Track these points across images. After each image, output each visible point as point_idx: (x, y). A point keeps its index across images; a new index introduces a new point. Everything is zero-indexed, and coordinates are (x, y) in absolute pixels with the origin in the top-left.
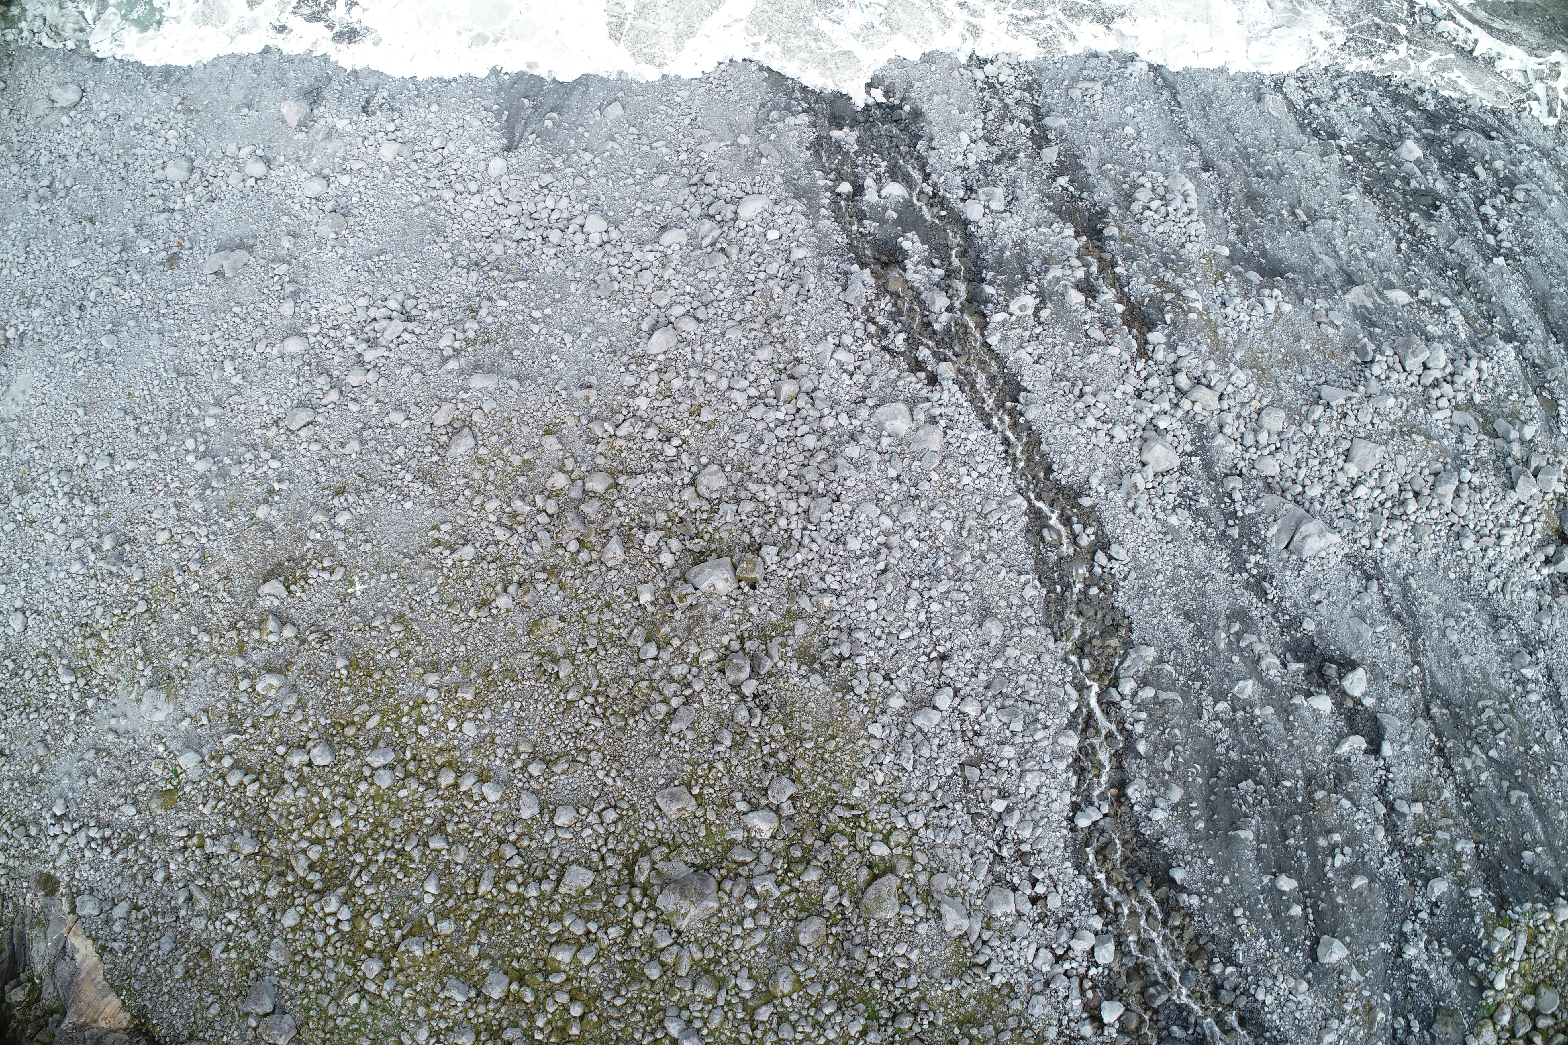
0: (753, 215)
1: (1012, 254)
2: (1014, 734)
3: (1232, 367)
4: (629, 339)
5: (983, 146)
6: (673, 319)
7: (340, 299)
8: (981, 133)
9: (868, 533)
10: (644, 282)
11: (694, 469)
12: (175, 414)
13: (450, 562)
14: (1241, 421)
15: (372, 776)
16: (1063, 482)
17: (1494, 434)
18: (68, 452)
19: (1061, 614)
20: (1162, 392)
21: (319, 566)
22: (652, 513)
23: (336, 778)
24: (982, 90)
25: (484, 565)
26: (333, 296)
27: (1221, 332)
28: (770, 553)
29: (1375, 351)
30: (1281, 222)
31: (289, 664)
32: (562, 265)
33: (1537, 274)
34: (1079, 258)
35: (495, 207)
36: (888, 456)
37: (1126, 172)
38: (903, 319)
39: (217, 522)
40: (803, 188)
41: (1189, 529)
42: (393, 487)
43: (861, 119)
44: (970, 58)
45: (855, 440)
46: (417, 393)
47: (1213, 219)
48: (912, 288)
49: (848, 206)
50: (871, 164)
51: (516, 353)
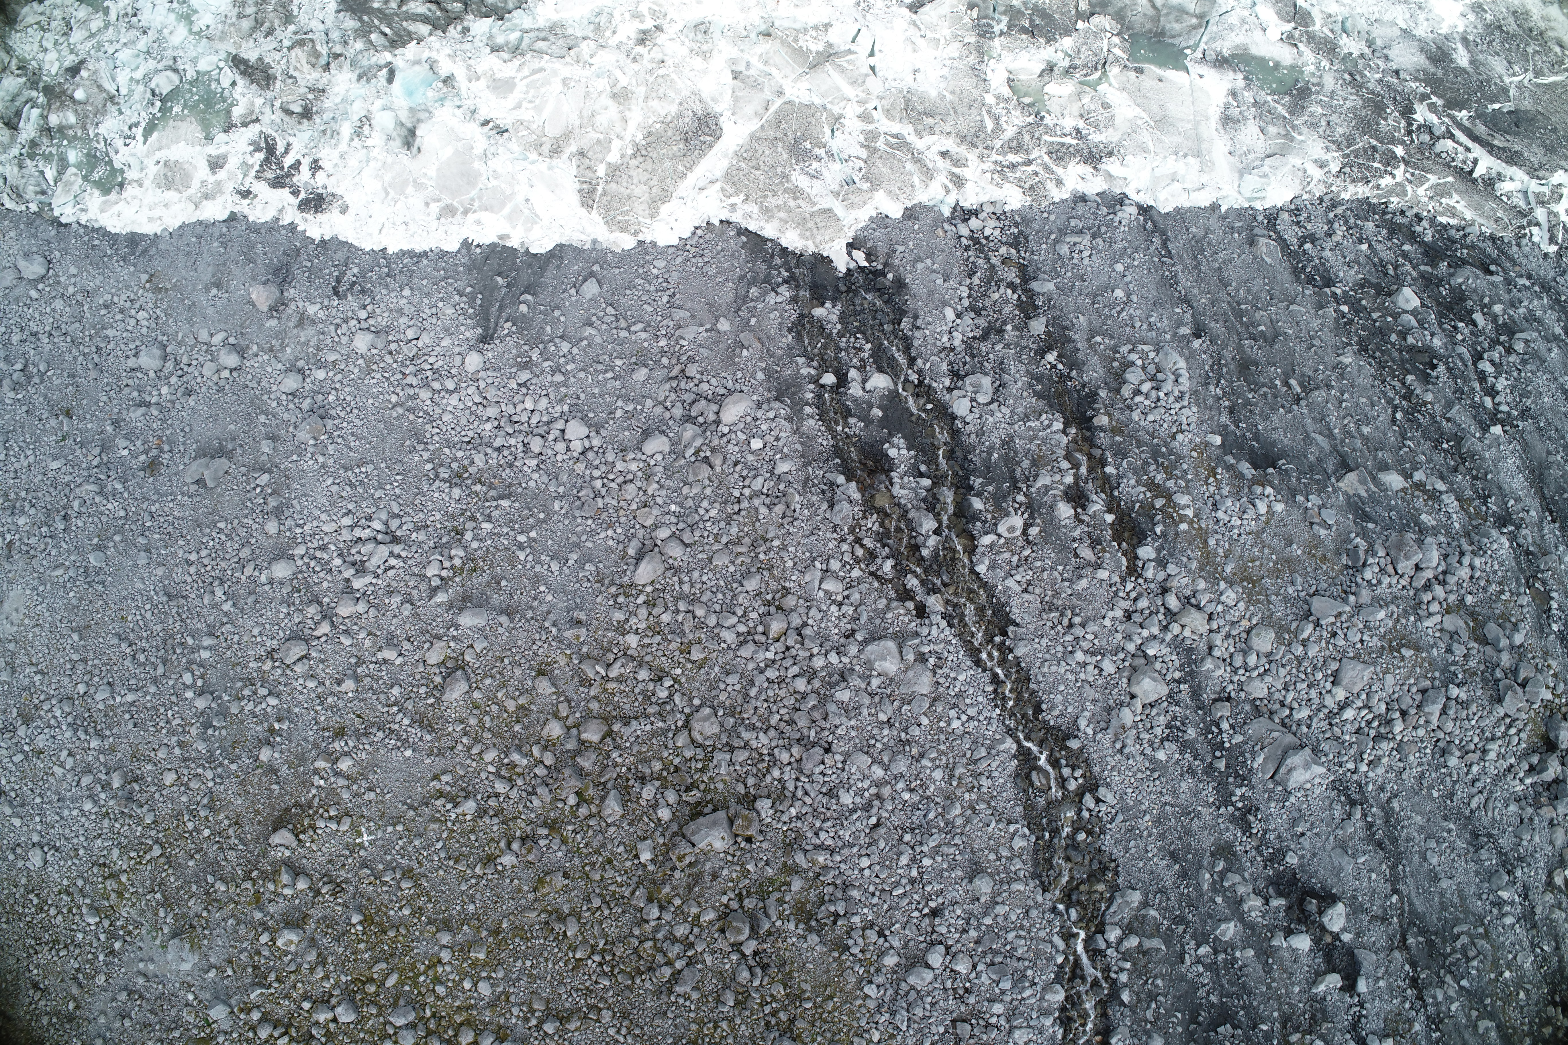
0: (735, 419)
1: (1000, 455)
2: (1003, 992)
4: (616, 564)
5: (967, 319)
6: (659, 542)
7: (324, 517)
8: (966, 303)
9: (860, 785)
10: (629, 497)
11: (687, 710)
12: (170, 642)
13: (453, 816)
14: (1231, 641)
15: (395, 1033)
16: (1052, 723)
17: (1484, 641)
18: (67, 679)
19: (1049, 861)
20: (1151, 613)
21: (326, 815)
22: (647, 761)
23: (362, 1035)
25: (487, 820)
26: (317, 513)
27: (1212, 542)
28: (764, 806)
29: (1366, 551)
30: (1275, 396)
31: (306, 916)
32: (545, 479)
33: (1534, 440)
34: (1068, 457)
35: (474, 408)
36: (878, 698)
37: (1116, 346)
38: (890, 542)
39: (221, 764)
40: (786, 381)
41: (1177, 763)
42: (391, 731)
43: (843, 288)
44: (954, 209)
45: (845, 680)
46: (408, 626)
47: (1205, 400)
48: (899, 505)
49: (832, 399)
50: (855, 348)
51: (503, 583)
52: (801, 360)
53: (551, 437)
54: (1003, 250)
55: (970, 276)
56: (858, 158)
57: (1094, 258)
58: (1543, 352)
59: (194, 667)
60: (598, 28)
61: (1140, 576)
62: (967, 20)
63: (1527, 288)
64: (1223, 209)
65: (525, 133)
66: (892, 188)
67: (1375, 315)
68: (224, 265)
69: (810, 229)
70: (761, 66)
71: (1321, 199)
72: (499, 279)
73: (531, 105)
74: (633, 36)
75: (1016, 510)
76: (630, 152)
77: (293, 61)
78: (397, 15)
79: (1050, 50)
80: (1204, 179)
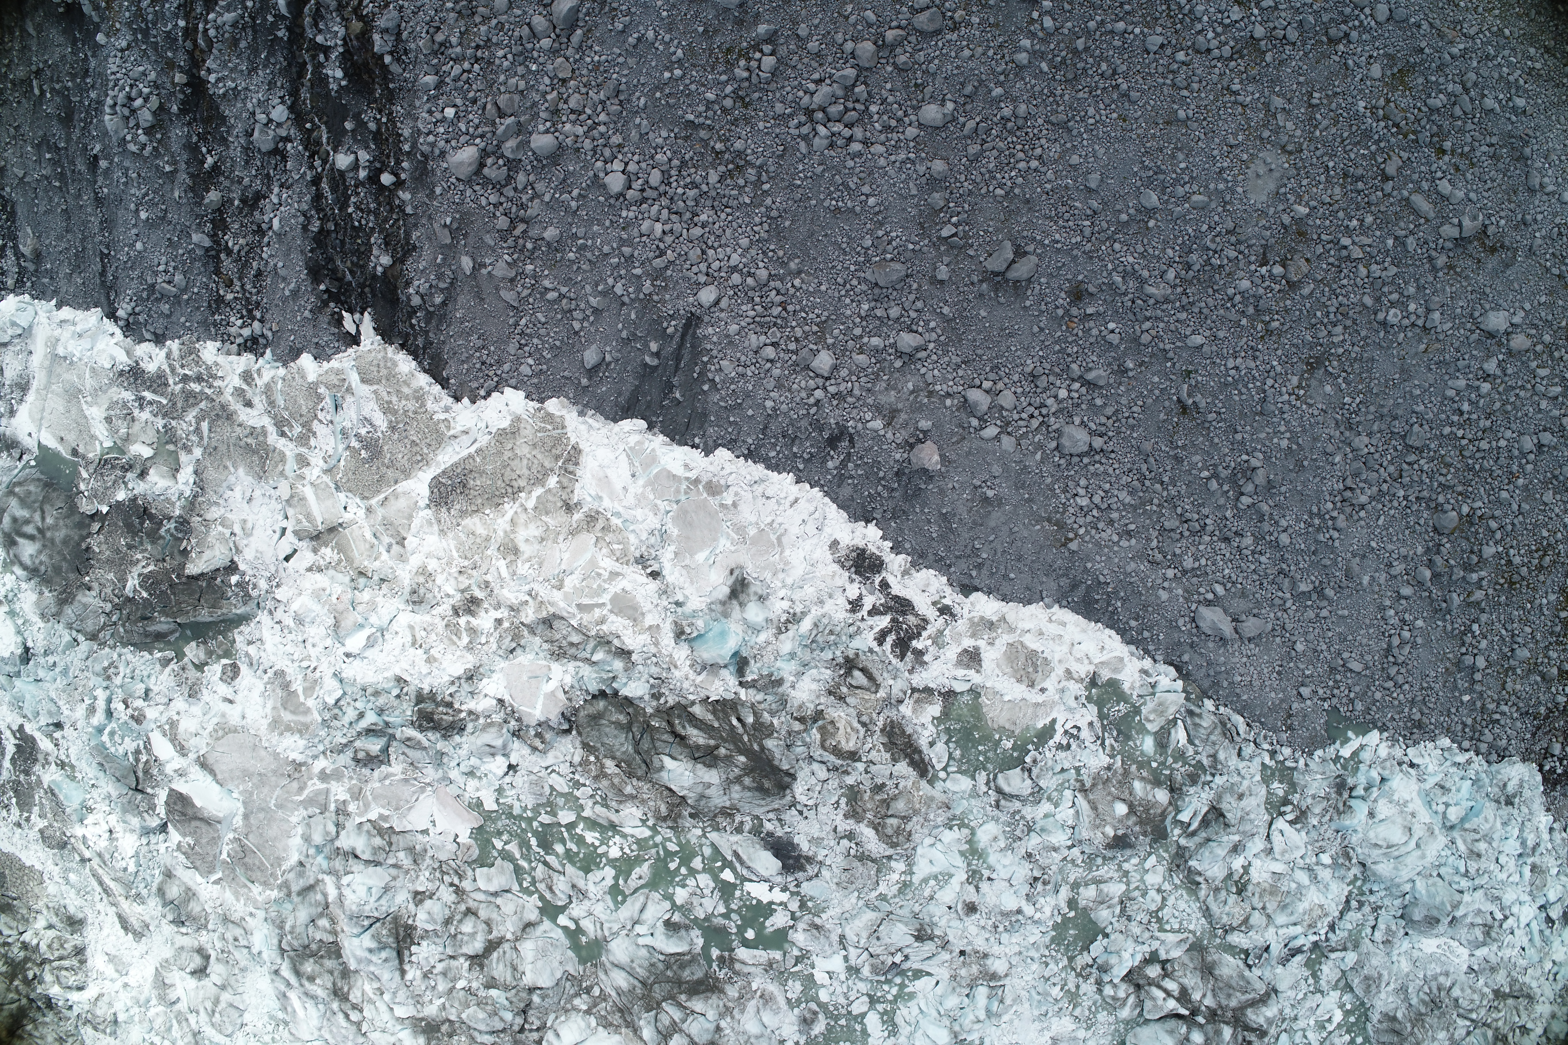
0: (467, 149)
4: (595, 25)
5: (266, 219)
10: (576, 96)
12: (1069, 75)
18: (1199, 73)
24: (257, 305)
32: (651, 136)
35: (716, 244)
37: (156, 157)
44: (262, 355)
46: (803, 12)
48: (343, 19)
49: (388, 157)
50: (362, 210)
51: (701, 29)
52: (409, 210)
53: (640, 182)
54: (230, 297)
55: (259, 274)
56: (321, 421)
57: (157, 262)
59: (1041, 35)
60: (516, 637)
62: (193, 541)
64: (54, 301)
65: (617, 548)
66: (301, 382)
68: (974, 523)
69: (386, 368)
70: (378, 546)
72: (678, 395)
73: (601, 572)
74: (482, 613)
76: (522, 495)
77: (856, 740)
78: (722, 737)
79: (136, 492)
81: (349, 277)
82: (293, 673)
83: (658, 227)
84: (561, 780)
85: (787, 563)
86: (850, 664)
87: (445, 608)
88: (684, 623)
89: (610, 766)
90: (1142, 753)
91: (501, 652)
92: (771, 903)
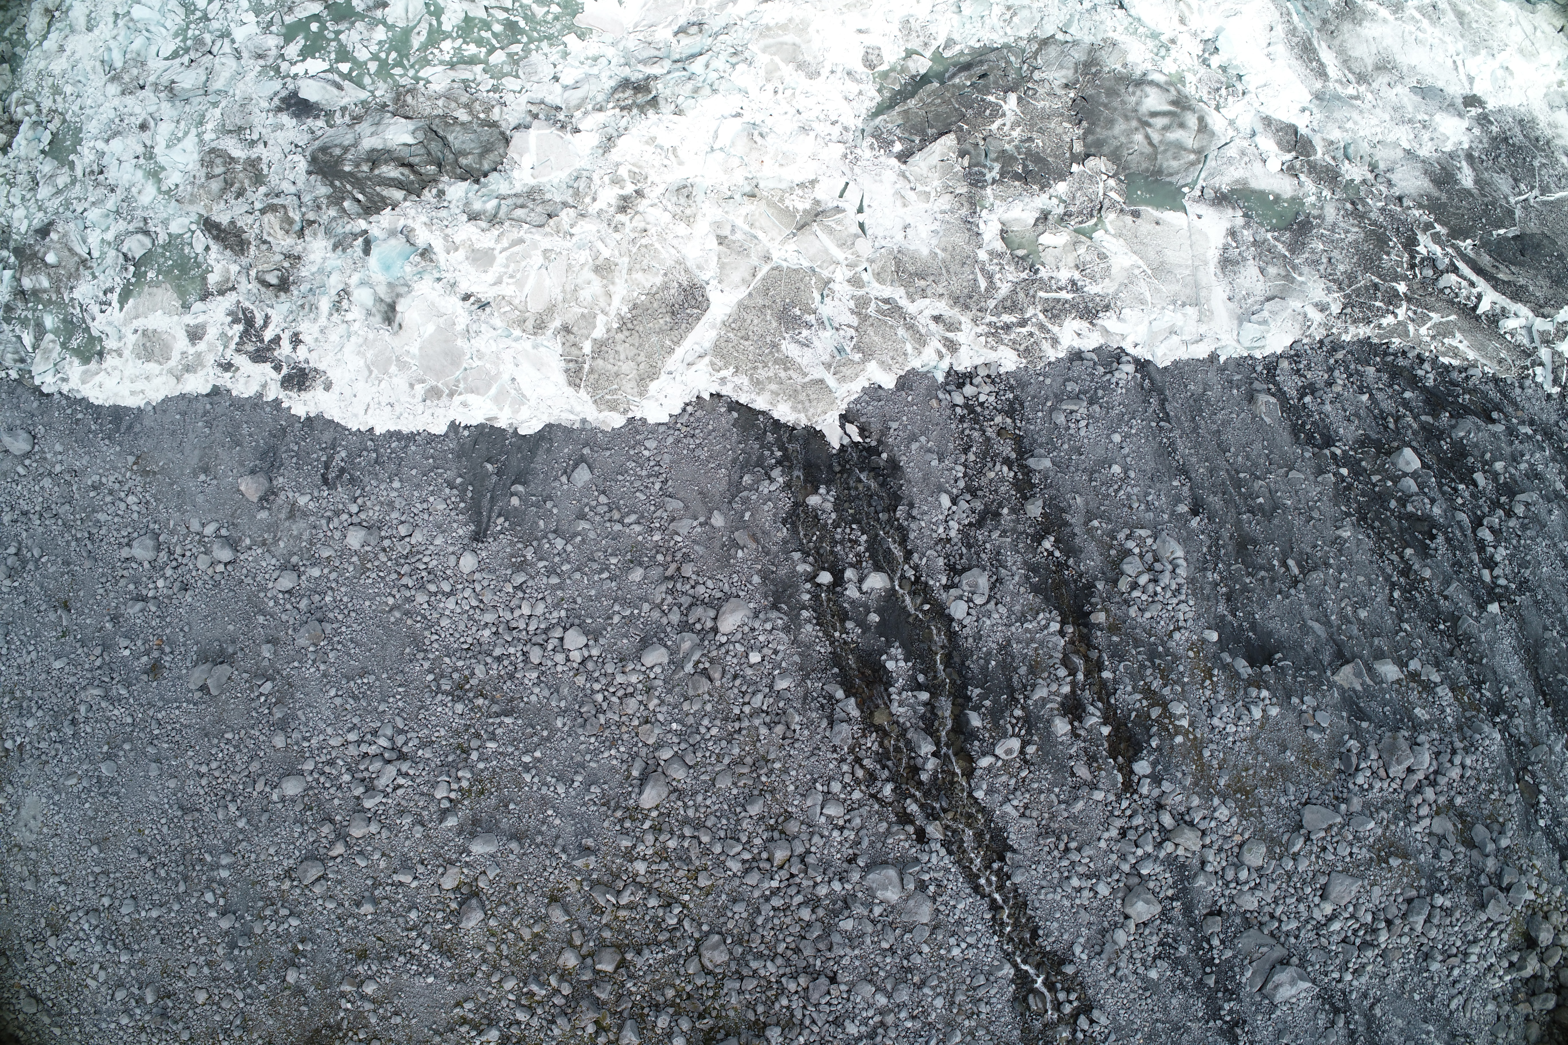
0: (733, 628)
1: (998, 662)
3: (1216, 801)
4: (621, 785)
5: (963, 504)
6: (662, 763)
7: (329, 731)
8: (962, 484)
9: (864, 1014)
10: (630, 712)
11: (697, 936)
12: (188, 857)
14: (1223, 855)
16: (1048, 949)
17: (1471, 844)
18: (91, 891)
20: (1145, 831)
21: (355, 1038)
22: (660, 989)
24: (962, 419)
26: (322, 725)
27: (1207, 753)
28: (774, 1034)
29: (1358, 754)
30: (1273, 580)
32: (546, 693)
33: (1530, 615)
34: (1065, 662)
35: (471, 612)
36: (882, 925)
37: (1113, 531)
38: (890, 763)
39: (250, 985)
40: (782, 581)
41: (1168, 979)
42: (413, 956)
43: (837, 469)
44: (948, 374)
45: (847, 907)
46: (420, 849)
47: (1202, 589)
48: (897, 723)
49: (829, 600)
50: (850, 540)
51: (512, 806)
52: (797, 556)
53: (550, 647)
54: (998, 419)
55: (966, 451)
56: (849, 326)
57: (1091, 428)
58: (1543, 513)
59: (215, 885)
60: (577, 193)
61: (1136, 791)
62: (958, 168)
63: (1530, 438)
64: (1222, 359)
65: (507, 309)
66: (884, 358)
67: (1375, 478)
68: (211, 448)
69: (802, 402)
70: (746, 228)
71: (1321, 342)
72: (489, 467)
73: (511, 281)
74: (614, 202)
75: (1013, 726)
76: (615, 326)
77: (266, 226)
78: (370, 179)
79: (1045, 197)
80: (1203, 329)
81: (863, 476)
82: (799, 79)
83: (526, 610)
84: (511, 87)
85: (359, 353)
86: (283, 286)
87: (653, 194)
88: (423, 264)
89: (463, 115)
90: (51, 312)
91: (585, 173)
92: (303, 61)
